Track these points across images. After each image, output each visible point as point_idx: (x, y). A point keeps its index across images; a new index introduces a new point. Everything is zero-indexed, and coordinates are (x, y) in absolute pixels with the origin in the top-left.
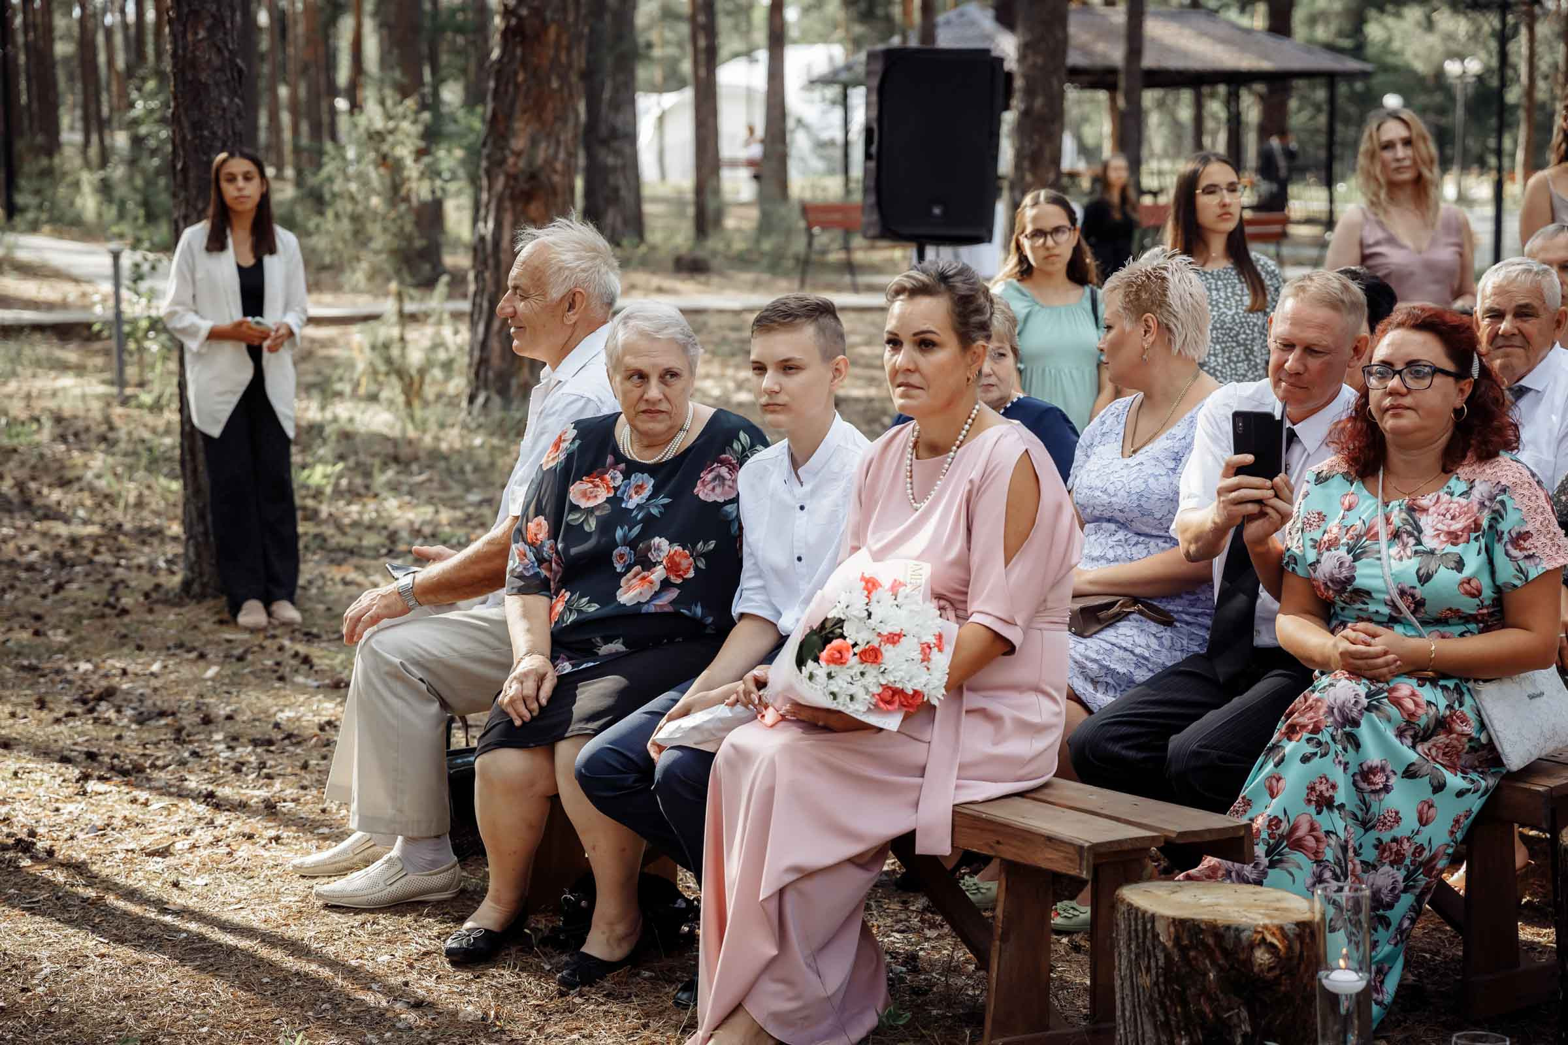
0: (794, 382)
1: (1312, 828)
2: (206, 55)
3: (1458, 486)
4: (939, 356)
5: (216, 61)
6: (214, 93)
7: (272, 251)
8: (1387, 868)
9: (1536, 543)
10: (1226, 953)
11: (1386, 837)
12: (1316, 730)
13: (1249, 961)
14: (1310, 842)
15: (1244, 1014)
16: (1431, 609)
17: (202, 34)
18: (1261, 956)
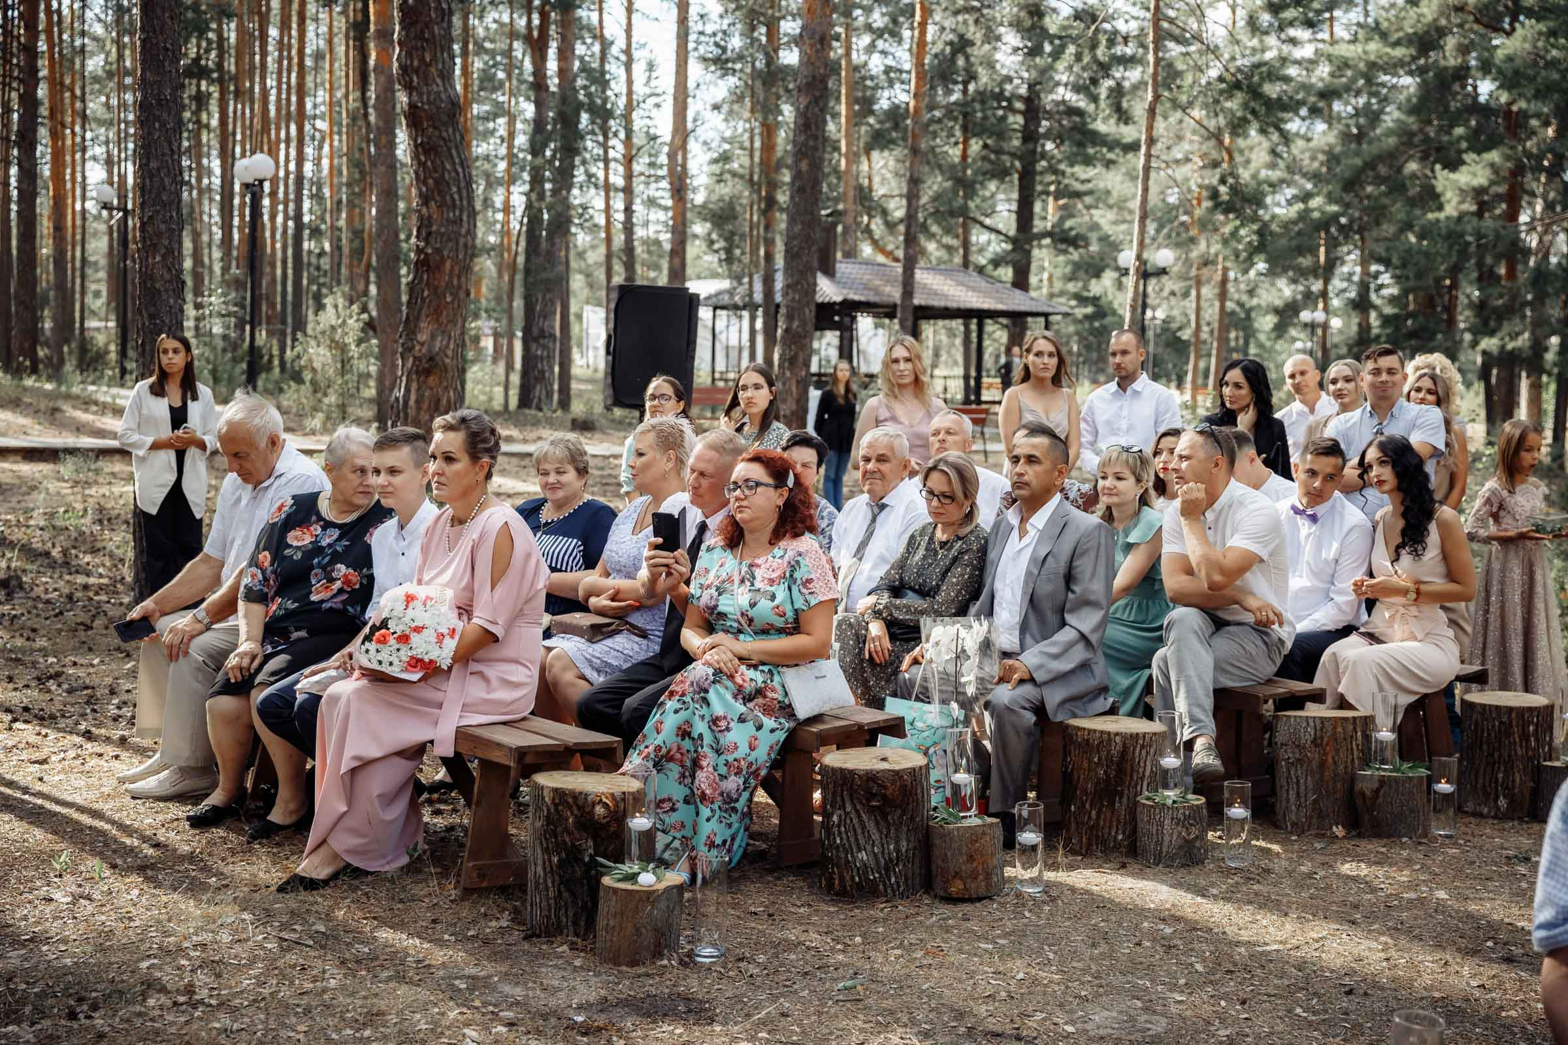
0: (397, 480)
1: (679, 748)
2: (159, 271)
3: (777, 552)
4: (457, 467)
5: (167, 276)
6: (165, 296)
7: (195, 398)
8: (733, 777)
9: (816, 586)
10: (579, 808)
11: (730, 758)
12: (683, 695)
13: (592, 813)
14: (678, 756)
15: (590, 843)
16: (758, 624)
17: (158, 259)
18: (599, 810)
